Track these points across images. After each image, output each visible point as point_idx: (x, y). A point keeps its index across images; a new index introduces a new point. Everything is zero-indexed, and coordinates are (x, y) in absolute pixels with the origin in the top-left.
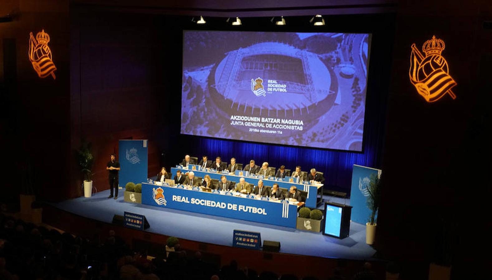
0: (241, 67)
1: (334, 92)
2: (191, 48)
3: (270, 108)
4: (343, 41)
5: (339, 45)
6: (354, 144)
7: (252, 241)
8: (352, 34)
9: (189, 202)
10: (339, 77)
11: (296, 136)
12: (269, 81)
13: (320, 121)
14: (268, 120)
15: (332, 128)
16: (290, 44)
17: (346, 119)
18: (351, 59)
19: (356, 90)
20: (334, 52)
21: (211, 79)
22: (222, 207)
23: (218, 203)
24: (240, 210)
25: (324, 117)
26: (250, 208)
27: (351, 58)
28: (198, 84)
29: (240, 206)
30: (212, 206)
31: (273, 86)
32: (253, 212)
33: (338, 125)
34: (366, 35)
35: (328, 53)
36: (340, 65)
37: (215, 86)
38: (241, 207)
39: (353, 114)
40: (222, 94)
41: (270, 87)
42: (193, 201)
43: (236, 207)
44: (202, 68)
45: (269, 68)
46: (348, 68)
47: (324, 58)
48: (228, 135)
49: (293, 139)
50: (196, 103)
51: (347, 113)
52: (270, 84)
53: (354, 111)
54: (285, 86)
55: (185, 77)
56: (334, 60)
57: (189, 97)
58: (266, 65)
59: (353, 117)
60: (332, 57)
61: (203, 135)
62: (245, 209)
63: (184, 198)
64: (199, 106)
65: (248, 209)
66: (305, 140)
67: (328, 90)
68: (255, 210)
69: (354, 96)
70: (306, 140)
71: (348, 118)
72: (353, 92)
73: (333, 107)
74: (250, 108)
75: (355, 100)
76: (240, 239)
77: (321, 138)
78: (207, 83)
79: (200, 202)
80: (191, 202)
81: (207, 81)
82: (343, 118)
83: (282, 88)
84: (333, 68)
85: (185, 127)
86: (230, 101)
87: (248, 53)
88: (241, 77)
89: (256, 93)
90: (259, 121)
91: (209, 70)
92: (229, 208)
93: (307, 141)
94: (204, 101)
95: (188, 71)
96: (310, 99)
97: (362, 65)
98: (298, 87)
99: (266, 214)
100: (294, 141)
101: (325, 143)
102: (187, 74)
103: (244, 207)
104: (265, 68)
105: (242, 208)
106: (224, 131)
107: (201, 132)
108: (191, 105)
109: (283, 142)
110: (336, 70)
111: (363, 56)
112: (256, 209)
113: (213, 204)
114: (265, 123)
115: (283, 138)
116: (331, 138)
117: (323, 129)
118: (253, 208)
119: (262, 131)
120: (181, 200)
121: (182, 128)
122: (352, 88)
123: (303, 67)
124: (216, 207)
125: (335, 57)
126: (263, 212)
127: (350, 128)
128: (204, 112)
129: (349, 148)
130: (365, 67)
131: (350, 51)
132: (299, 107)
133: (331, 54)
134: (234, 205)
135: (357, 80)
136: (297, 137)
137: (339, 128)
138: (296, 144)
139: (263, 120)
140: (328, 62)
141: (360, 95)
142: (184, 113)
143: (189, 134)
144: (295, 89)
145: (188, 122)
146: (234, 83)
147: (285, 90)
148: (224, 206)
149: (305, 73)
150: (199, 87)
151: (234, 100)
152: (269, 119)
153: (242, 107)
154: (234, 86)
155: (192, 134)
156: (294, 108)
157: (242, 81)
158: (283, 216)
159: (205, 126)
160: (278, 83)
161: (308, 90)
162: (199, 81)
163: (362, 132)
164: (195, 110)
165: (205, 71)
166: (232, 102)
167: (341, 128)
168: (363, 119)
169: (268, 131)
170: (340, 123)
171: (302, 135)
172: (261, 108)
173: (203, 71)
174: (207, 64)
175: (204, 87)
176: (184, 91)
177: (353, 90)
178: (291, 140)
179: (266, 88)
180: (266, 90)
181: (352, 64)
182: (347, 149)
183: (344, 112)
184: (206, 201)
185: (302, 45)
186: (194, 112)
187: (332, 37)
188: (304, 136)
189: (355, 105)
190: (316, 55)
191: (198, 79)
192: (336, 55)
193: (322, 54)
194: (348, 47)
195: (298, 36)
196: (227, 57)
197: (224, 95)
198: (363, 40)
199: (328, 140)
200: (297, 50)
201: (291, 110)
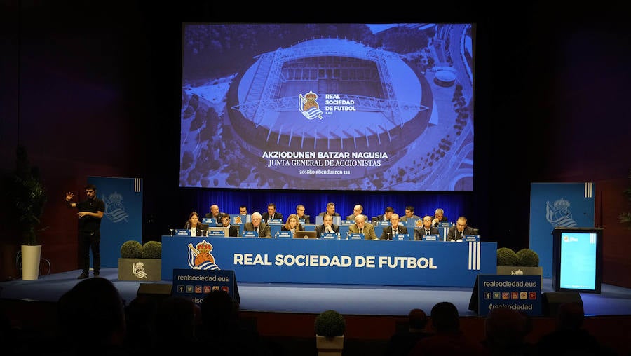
0: (281, 77)
1: (427, 108)
2: (196, 50)
3: (330, 137)
4: (436, 35)
5: (430, 40)
6: (462, 181)
7: (524, 296)
8: (448, 25)
9: (270, 264)
10: (433, 86)
11: (373, 176)
12: (327, 96)
13: (409, 151)
14: (329, 155)
15: (427, 160)
16: (358, 40)
17: (447, 145)
18: (449, 60)
19: (460, 104)
20: (423, 50)
21: (231, 98)
22: (343, 265)
23: (335, 258)
24: (381, 266)
25: (414, 145)
26: (403, 259)
27: (449, 58)
28: (210, 105)
29: (381, 258)
30: (321, 264)
31: (333, 102)
32: (409, 266)
33: (436, 156)
34: (468, 26)
35: (415, 51)
36: (434, 68)
37: (238, 108)
38: (383, 260)
39: (458, 138)
40: (251, 120)
41: (329, 105)
42: (281, 260)
43: (373, 262)
44: (216, 81)
45: (326, 77)
46: (445, 73)
47: (409, 59)
48: (262, 183)
49: (369, 181)
50: (206, 135)
51: (448, 136)
52: (329, 100)
53: (459, 134)
54: (352, 102)
55: (186, 96)
56: (425, 62)
57: (193, 129)
58: (322, 73)
59: (457, 142)
60: (421, 57)
61: (220, 186)
62: (393, 263)
63: (259, 256)
64: (211, 140)
65: (399, 262)
66: (387, 181)
67: (419, 105)
68: (413, 263)
69: (457, 111)
70: (389, 180)
71: (450, 143)
72: (455, 105)
73: (427, 128)
74: (297, 139)
75: (458, 117)
76: (497, 295)
77: (412, 177)
78: (225, 103)
79: (295, 260)
80: (276, 263)
81: (224, 101)
82: (442, 144)
83: (348, 105)
84: (423, 73)
85: (187, 176)
86: (266, 130)
87: (293, 56)
88: (281, 91)
89: (306, 114)
90: (314, 157)
91: (227, 83)
92: (357, 265)
93: (391, 182)
94: (220, 131)
95: (192, 86)
96: (391, 119)
97: (465, 67)
98: (373, 102)
99: (435, 267)
100: (371, 184)
101: (417, 184)
102: (189, 91)
103: (389, 258)
104: (320, 77)
105: (385, 263)
106: (256, 176)
107: (216, 182)
108: (197, 139)
109: (353, 187)
110: (428, 76)
111: (465, 54)
112: (415, 259)
113: (324, 261)
114: (323, 160)
115: (353, 181)
116: (427, 175)
117: (415, 163)
118: (409, 259)
119: (318, 172)
120: (253, 261)
121: (181, 178)
122: (454, 100)
123: (380, 73)
124: (331, 265)
125: (425, 57)
126: (430, 264)
127: (454, 158)
128: (221, 149)
129: (455, 188)
130: (469, 70)
131: (447, 48)
132: (375, 131)
133: (419, 54)
134: (368, 258)
135: (459, 88)
136: (375, 178)
137: (437, 159)
138: (374, 188)
139: (320, 155)
140: (415, 64)
141: (466, 109)
142: (186, 154)
143: (194, 186)
144: (368, 107)
145: (193, 167)
146: (271, 101)
147: (353, 109)
148: (346, 261)
149: (381, 80)
150: (211, 110)
151: (271, 128)
152: (331, 153)
153: (285, 137)
154: (270, 106)
155: (201, 186)
156: (369, 134)
157: (284, 98)
158: (470, 268)
159: (222, 172)
160: (341, 99)
161: (389, 106)
162: (211, 100)
163: (471, 162)
164: (206, 148)
165: (220, 85)
166: (268, 131)
167: (440, 159)
168: (472, 144)
169: (329, 172)
170: (439, 152)
171: (382, 175)
172: (316, 137)
173: (217, 86)
174: (225, 74)
175: (220, 109)
176: (185, 118)
177: (456, 102)
178: (365, 183)
179: (322, 107)
180: (323, 110)
181: (451, 66)
182: (452, 189)
183: (444, 137)
184: (307, 257)
185: (376, 42)
186: (203, 150)
187: (420, 29)
188: (386, 175)
189: (459, 125)
190: (398, 55)
191: (209, 98)
192: (428, 54)
193: (406, 53)
194: (443, 43)
195: (368, 28)
196: (258, 62)
197: (255, 121)
198: (464, 32)
199: (422, 177)
200: (369, 49)
201: (364, 138)
